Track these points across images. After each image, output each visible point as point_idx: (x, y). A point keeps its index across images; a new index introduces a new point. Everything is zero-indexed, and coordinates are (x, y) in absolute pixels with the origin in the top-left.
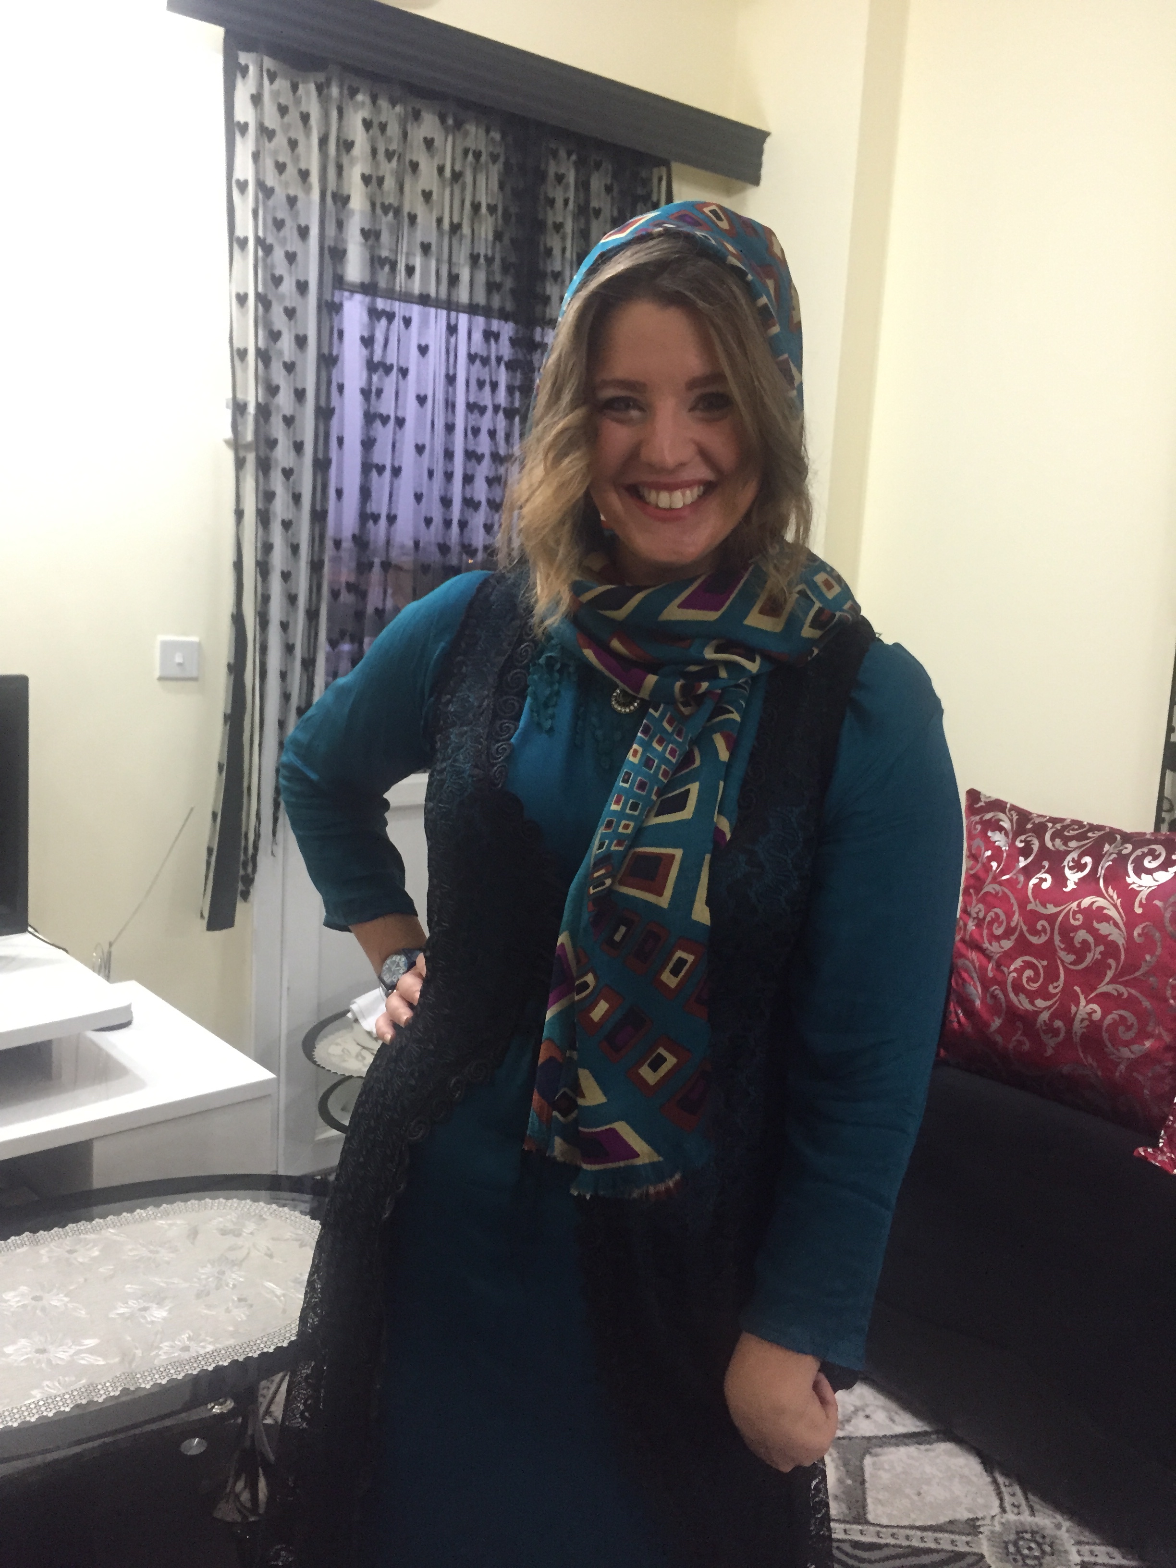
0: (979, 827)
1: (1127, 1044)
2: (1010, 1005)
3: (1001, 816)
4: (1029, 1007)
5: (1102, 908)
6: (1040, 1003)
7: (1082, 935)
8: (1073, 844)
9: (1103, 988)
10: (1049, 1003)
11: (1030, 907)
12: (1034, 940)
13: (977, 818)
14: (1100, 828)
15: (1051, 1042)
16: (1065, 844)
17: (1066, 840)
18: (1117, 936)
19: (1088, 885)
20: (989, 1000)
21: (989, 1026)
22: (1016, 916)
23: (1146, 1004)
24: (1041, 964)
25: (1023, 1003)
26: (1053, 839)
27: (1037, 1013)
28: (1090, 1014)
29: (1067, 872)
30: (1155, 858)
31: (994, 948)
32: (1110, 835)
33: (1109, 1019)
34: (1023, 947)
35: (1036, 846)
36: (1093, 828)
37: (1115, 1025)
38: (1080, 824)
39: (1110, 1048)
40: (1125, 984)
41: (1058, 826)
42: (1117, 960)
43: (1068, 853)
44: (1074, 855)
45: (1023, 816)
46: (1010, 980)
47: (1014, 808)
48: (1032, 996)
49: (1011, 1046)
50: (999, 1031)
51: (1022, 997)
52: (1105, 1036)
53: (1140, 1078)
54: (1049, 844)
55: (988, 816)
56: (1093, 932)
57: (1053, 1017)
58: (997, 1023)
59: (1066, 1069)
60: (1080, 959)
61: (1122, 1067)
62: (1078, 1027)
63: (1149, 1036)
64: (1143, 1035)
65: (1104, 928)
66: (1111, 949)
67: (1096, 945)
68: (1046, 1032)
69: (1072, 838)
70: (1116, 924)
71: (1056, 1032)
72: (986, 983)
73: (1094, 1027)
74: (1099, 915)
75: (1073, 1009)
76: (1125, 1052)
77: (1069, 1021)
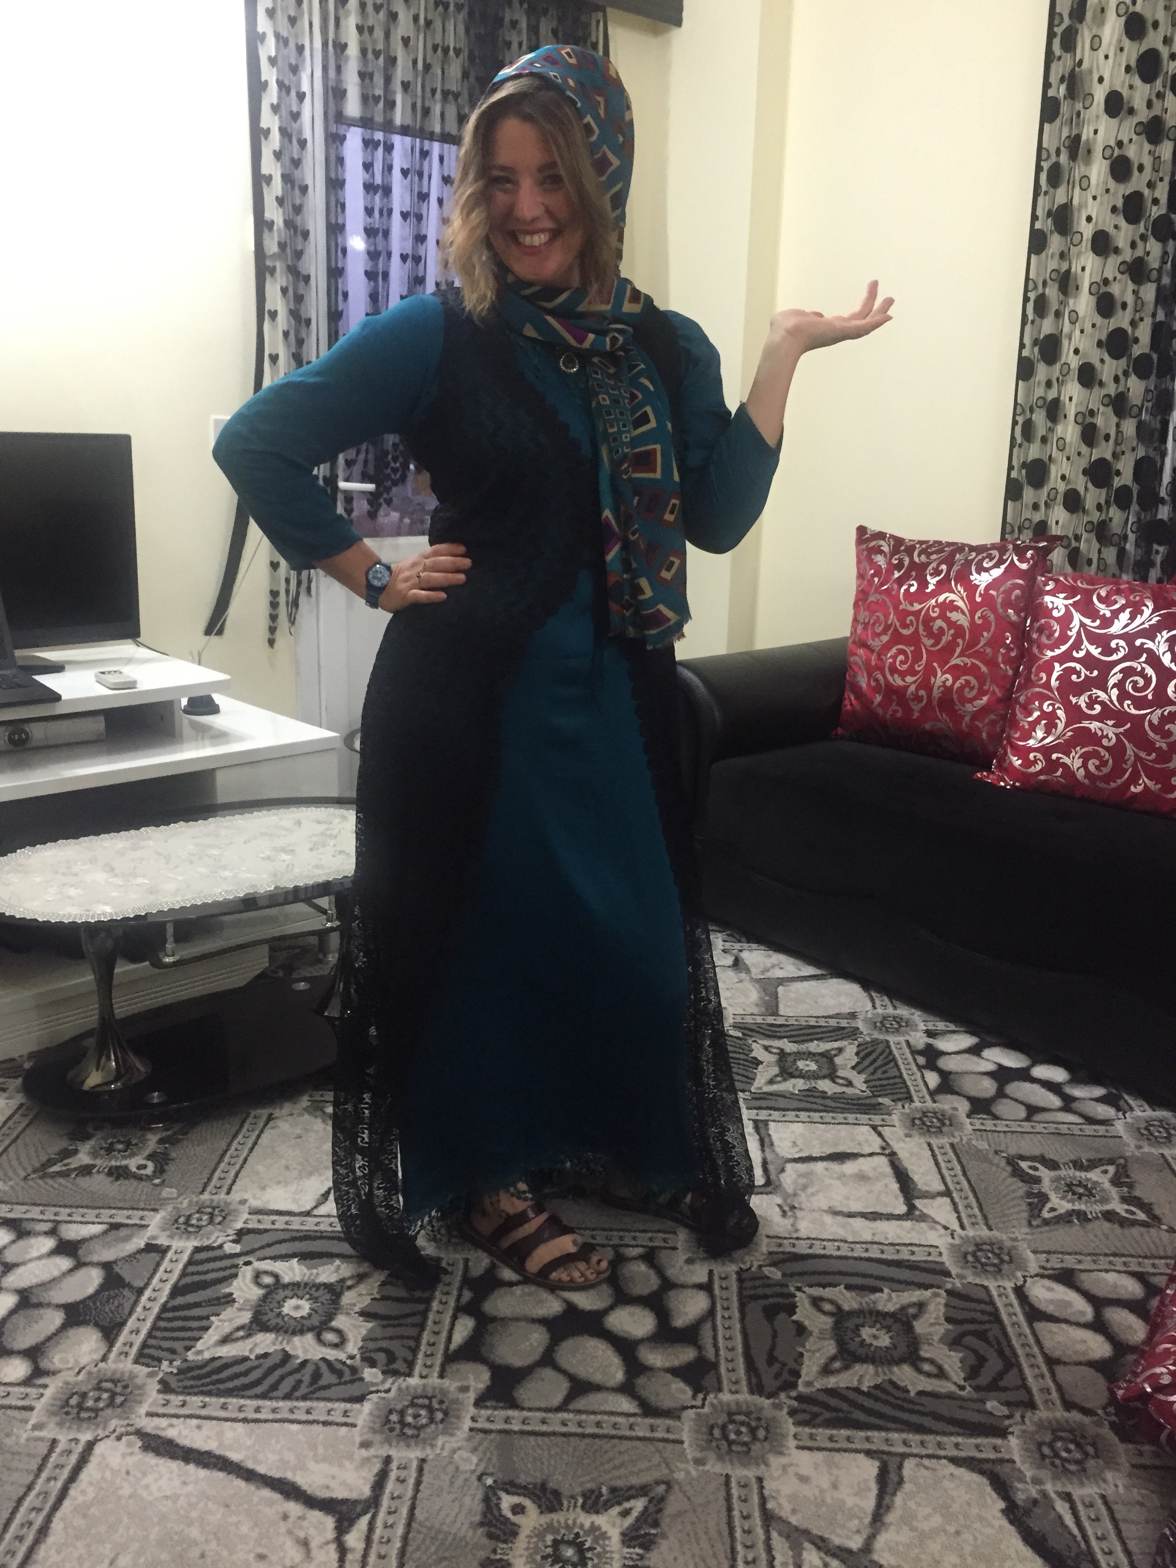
0: (865, 553)
1: (971, 701)
2: (888, 684)
3: (882, 542)
4: (901, 683)
5: (952, 601)
6: (909, 679)
7: (939, 623)
8: (934, 557)
9: (953, 662)
10: (915, 678)
11: (901, 607)
12: (905, 632)
13: (864, 546)
14: (953, 544)
15: (916, 707)
16: (928, 557)
17: (928, 555)
18: (962, 620)
19: (943, 586)
20: (873, 684)
21: (873, 702)
22: (892, 616)
23: (984, 669)
24: (909, 650)
25: (898, 681)
26: (919, 556)
27: (907, 687)
28: (944, 682)
29: (929, 577)
30: (991, 560)
31: (876, 644)
32: (960, 548)
33: (957, 685)
34: (897, 638)
35: (907, 561)
36: (949, 544)
37: (962, 687)
38: (940, 543)
39: (958, 706)
40: (969, 656)
41: (924, 546)
42: (964, 639)
43: (929, 564)
44: (934, 565)
45: (898, 542)
46: (887, 664)
47: (892, 536)
48: (903, 675)
49: (888, 716)
50: (880, 705)
51: (896, 676)
52: (955, 697)
53: (981, 725)
54: (916, 559)
55: (872, 544)
56: (947, 620)
57: (917, 689)
58: (878, 698)
59: (928, 726)
60: (937, 643)
61: (967, 719)
62: (936, 693)
63: (985, 693)
64: (981, 693)
65: (954, 616)
66: (959, 630)
67: (949, 629)
68: (913, 700)
69: (932, 553)
70: (963, 613)
71: (919, 699)
72: (870, 671)
73: (947, 690)
74: (951, 606)
75: (933, 679)
76: (969, 707)
77: (929, 688)
